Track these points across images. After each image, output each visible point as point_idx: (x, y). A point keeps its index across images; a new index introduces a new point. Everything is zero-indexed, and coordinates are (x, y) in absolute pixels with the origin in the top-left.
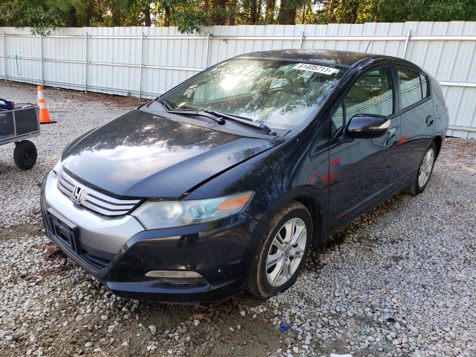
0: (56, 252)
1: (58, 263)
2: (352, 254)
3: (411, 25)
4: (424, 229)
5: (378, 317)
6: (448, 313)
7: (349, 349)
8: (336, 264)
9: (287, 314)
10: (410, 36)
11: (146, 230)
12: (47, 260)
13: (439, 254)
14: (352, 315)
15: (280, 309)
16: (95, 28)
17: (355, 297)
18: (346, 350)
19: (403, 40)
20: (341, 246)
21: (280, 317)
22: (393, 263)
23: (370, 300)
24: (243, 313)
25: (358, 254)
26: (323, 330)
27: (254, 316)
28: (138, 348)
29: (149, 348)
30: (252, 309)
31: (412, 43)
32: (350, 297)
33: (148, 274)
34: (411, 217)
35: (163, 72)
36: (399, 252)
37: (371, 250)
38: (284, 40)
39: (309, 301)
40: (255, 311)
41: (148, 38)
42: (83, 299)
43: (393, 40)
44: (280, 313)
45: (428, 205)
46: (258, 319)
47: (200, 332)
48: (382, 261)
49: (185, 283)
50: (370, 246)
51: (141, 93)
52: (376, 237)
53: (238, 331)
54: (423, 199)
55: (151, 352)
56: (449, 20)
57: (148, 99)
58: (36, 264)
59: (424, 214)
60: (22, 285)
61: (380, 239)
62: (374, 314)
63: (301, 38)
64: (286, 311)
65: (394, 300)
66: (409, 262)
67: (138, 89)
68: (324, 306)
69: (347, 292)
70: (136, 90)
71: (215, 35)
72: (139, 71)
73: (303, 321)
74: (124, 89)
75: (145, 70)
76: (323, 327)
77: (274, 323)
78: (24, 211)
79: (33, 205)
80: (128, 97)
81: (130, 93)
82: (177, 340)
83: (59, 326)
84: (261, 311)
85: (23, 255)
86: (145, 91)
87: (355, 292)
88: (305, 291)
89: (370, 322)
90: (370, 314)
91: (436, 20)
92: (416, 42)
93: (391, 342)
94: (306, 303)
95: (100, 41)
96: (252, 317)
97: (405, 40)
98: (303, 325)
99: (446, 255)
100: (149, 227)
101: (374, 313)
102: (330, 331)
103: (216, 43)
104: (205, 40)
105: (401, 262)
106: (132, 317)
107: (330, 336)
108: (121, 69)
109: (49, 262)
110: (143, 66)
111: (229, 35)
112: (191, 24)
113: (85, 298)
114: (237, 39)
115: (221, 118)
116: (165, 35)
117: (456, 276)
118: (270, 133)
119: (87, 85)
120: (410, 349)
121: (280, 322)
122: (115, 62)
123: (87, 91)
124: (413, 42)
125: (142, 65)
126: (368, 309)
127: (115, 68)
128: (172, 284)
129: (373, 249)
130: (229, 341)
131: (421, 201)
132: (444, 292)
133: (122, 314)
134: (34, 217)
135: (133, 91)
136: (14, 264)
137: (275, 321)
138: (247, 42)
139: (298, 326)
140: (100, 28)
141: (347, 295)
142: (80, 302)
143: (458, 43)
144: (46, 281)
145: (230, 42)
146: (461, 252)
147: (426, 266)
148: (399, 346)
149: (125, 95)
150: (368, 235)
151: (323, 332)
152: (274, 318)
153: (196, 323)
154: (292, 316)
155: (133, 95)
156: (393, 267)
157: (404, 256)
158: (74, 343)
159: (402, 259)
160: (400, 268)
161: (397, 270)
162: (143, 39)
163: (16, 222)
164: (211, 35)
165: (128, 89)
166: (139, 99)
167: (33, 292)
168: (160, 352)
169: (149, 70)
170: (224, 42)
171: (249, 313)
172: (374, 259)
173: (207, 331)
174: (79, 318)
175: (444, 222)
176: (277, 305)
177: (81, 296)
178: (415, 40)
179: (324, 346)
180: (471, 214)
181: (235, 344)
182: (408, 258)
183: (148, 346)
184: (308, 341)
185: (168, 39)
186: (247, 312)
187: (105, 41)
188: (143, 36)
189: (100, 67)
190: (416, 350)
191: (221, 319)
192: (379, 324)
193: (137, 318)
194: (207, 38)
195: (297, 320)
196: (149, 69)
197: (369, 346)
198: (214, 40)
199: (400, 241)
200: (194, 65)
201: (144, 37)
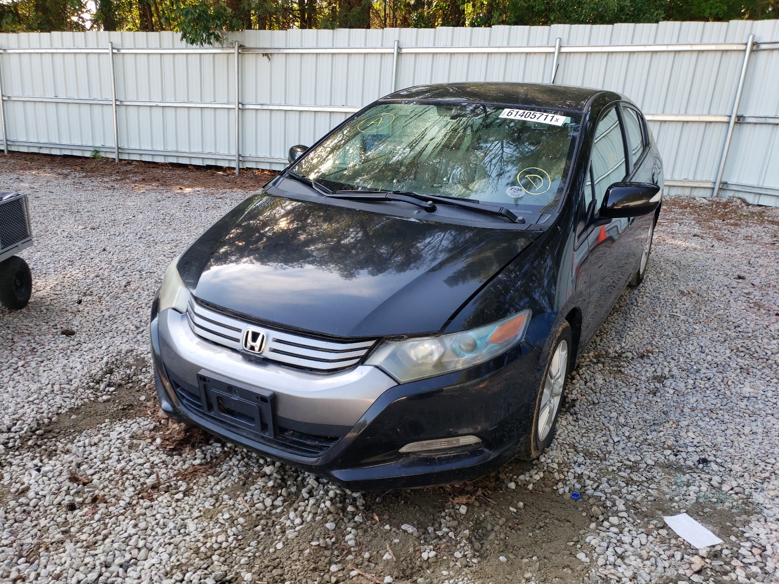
0: (181, 440)
1: (194, 458)
2: (600, 381)
3: (559, 30)
4: (670, 333)
5: (685, 460)
6: (760, 440)
7: (677, 507)
8: (590, 398)
9: (571, 476)
10: (560, 47)
11: (399, 384)
12: (172, 456)
13: (706, 365)
14: (653, 463)
15: (560, 472)
16: (12, 36)
17: (641, 438)
18: (673, 509)
19: (550, 53)
20: (581, 372)
21: (564, 481)
22: (658, 385)
23: (663, 439)
24: (512, 485)
25: (607, 380)
26: (630, 489)
27: (530, 487)
28: (409, 558)
29: (425, 556)
30: (522, 477)
31: (563, 57)
32: (633, 439)
33: (403, 450)
34: (645, 319)
35: (157, 112)
36: (659, 370)
37: (620, 371)
38: (368, 54)
39: (588, 454)
40: (528, 479)
41: (122, 51)
42: (274, 507)
43: (535, 53)
44: (563, 477)
45: (659, 299)
46: (536, 490)
47: (474, 522)
48: (643, 386)
49: (453, 453)
50: (618, 366)
51: (120, 150)
52: (616, 352)
53: (523, 511)
54: (648, 291)
55: (430, 560)
56: (611, 22)
57: (133, 161)
58: (157, 465)
59: (659, 312)
60: (165, 501)
61: (624, 355)
62: (679, 457)
63: (395, 51)
64: (568, 472)
65: (691, 434)
66: (677, 380)
67: (111, 143)
68: (611, 457)
69: (627, 434)
70: (107, 145)
71: (247, 45)
72: (110, 112)
73: (598, 481)
74: (84, 144)
75: (123, 109)
76: (627, 484)
77: (561, 491)
78: (77, 380)
79: (85, 369)
80: (94, 158)
81: (97, 152)
82: (453, 537)
83: (272, 550)
84: (537, 477)
85: (125, 454)
86: (126, 147)
87: (639, 433)
88: (574, 441)
89: (680, 469)
90: (672, 458)
91: (594, 22)
92: (568, 55)
93: (720, 488)
94: (587, 458)
95: (25, 58)
96: (527, 489)
97: (554, 53)
98: (601, 487)
99: (715, 365)
100: (402, 380)
101: (676, 455)
102: (639, 488)
103: (250, 59)
104: (231, 56)
105: (667, 383)
106: (367, 518)
107: (644, 495)
108: (74, 109)
109: (176, 457)
110: (118, 103)
111: (273, 47)
112: (207, 29)
113: (276, 503)
114: (286, 54)
115: (430, 202)
116: (154, 47)
117: (743, 392)
118: (517, 221)
119: (7, 140)
120: (746, 493)
121: (567, 489)
122: (60, 96)
123: (9, 152)
124: (564, 55)
125: (116, 100)
126: (668, 452)
127: (61, 106)
128: (434, 459)
129: (623, 370)
130: (520, 526)
131: (648, 294)
132: (741, 414)
133: (350, 517)
134: (98, 389)
135: (103, 146)
136: (121, 470)
137: (561, 489)
138: (305, 57)
139: (595, 490)
140: (24, 35)
141: (629, 438)
142: (271, 510)
143: (627, 56)
144: (195, 487)
145: (275, 58)
146: (730, 358)
147: (701, 384)
148: (731, 492)
149: (88, 154)
150: (607, 352)
151: (632, 492)
152: (557, 484)
153: (463, 510)
154: (579, 477)
155: (103, 155)
156: (662, 392)
157: (667, 373)
158: (315, 569)
159: (665, 378)
160: (672, 391)
161: (668, 395)
162: (113, 53)
163: (73, 400)
164: (241, 47)
165: (91, 145)
166: (117, 161)
167: (187, 507)
168: (444, 558)
169: (130, 109)
170: (266, 57)
171: (520, 483)
172: (631, 384)
173: (481, 519)
174: (290, 534)
175: (691, 320)
176: (555, 466)
177: (268, 502)
178: (567, 53)
179: (644, 509)
180: (717, 305)
181: (531, 528)
182: (672, 376)
183: (421, 553)
184: (622, 507)
185: (161, 54)
186: (517, 483)
187: (36, 58)
188: (113, 48)
189: (30, 106)
190: (754, 493)
191: (489, 498)
192: (690, 468)
193: (377, 518)
194: (235, 51)
195: (588, 482)
196: (129, 107)
197: (698, 498)
198: (246, 55)
199: (650, 354)
200: (215, 97)
201: (115, 51)
